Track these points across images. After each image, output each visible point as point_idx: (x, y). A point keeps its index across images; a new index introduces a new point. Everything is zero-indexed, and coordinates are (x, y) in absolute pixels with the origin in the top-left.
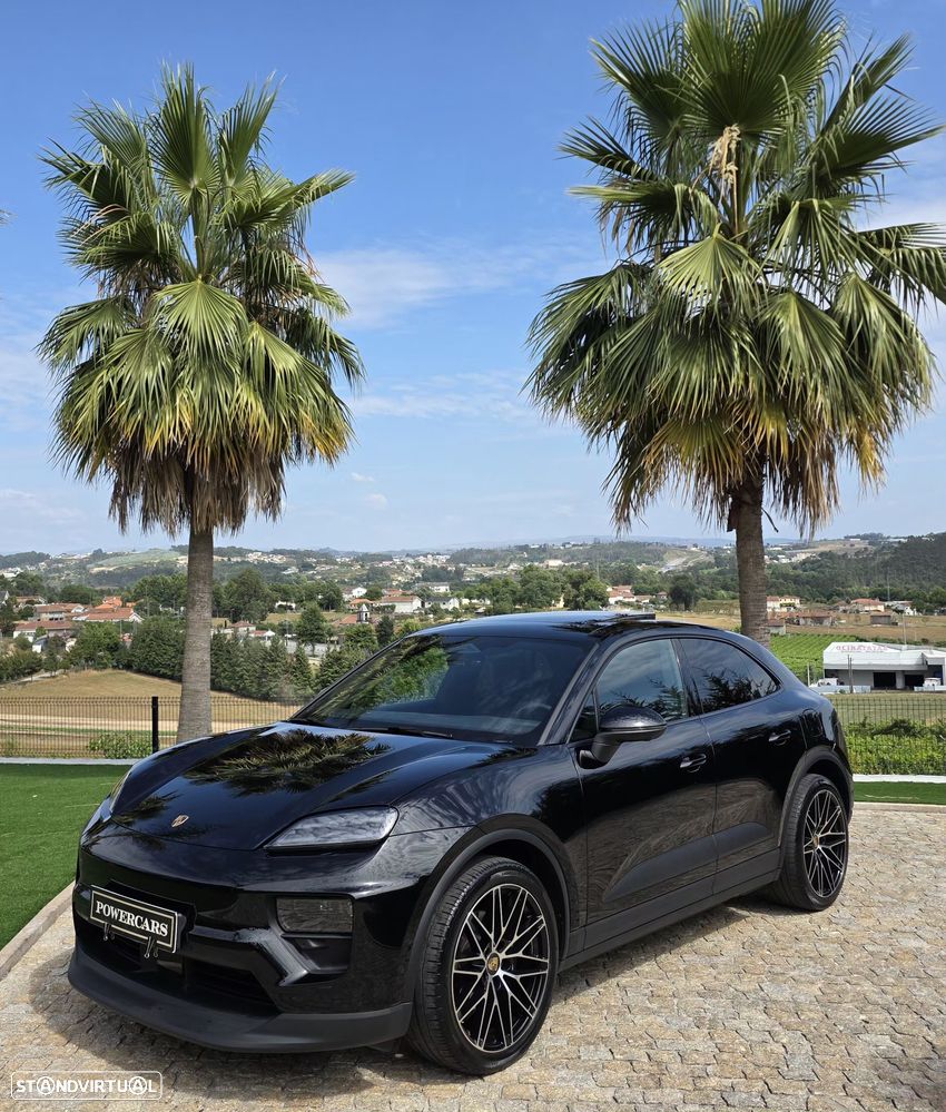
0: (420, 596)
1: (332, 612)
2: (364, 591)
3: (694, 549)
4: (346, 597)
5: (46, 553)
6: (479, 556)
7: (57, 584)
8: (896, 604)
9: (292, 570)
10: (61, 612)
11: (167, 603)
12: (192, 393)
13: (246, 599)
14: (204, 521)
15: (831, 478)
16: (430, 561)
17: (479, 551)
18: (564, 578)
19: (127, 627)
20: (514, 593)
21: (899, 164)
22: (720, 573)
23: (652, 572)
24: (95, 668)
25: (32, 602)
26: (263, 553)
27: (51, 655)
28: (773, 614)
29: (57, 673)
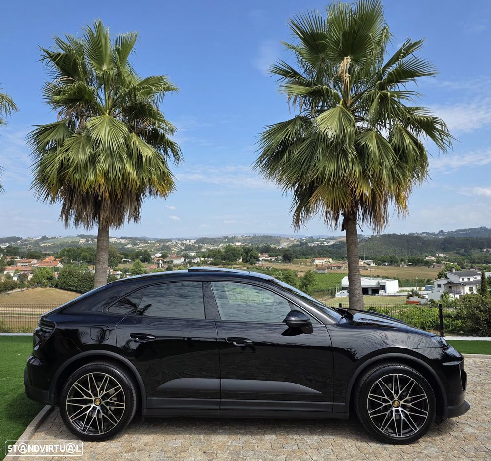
0: (184, 257)
1: (146, 263)
2: (160, 255)
3: (292, 239)
4: (152, 257)
5: (21, 237)
6: (208, 241)
7: (24, 250)
8: (367, 262)
9: (129, 246)
10: (27, 263)
11: (75, 259)
14: (104, 223)
15: (386, 210)
16: (188, 243)
17: (208, 238)
18: (243, 250)
19: (56, 269)
20: (222, 256)
22: (302, 249)
23: (276, 248)
24: (42, 287)
25: (14, 259)
26: (117, 238)
27: (22, 281)
28: (322, 265)
29: (24, 289)
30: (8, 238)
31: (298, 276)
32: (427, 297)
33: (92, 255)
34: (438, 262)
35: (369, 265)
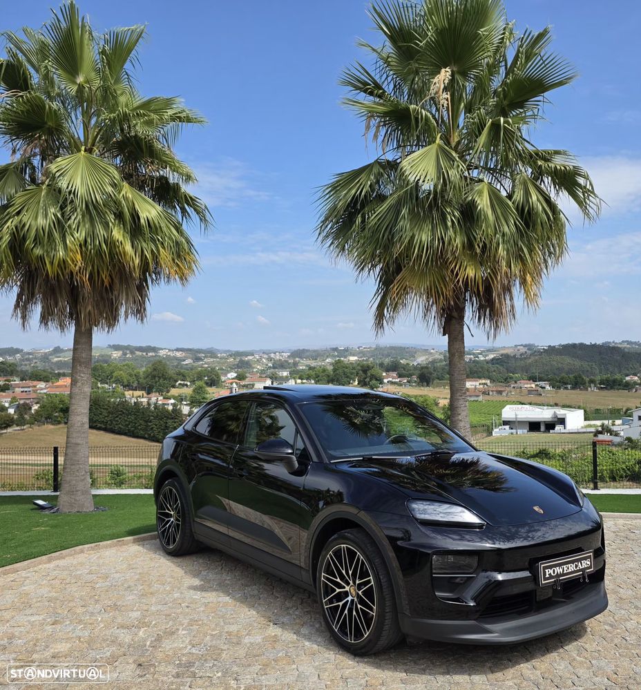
0: (271, 378)
1: (214, 388)
2: (235, 375)
3: (432, 351)
4: (223, 378)
5: (20, 348)
6: (308, 354)
7: (27, 368)
8: (542, 383)
9: (188, 361)
10: (29, 387)
11: (103, 382)
13: (157, 379)
16: (277, 356)
17: (308, 351)
18: (359, 368)
20: (329, 376)
22: (446, 365)
23: (408, 363)
24: (53, 424)
25: (9, 381)
26: (169, 350)
27: (21, 415)
28: (476, 388)
29: (25, 427)
31: (440, 405)
32: (622, 434)
33: (131, 375)
35: (544, 388)
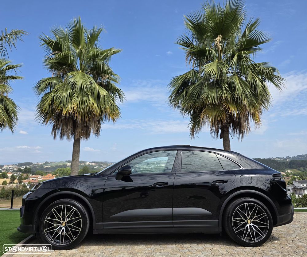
5: (32, 162)
7: (34, 170)
9: (97, 167)
10: (35, 178)
11: (64, 175)
12: (77, 100)
14: (78, 136)
15: (248, 123)
21: (260, 49)
25: (28, 175)
26: (90, 162)
30: (25, 163)
34: (287, 176)
